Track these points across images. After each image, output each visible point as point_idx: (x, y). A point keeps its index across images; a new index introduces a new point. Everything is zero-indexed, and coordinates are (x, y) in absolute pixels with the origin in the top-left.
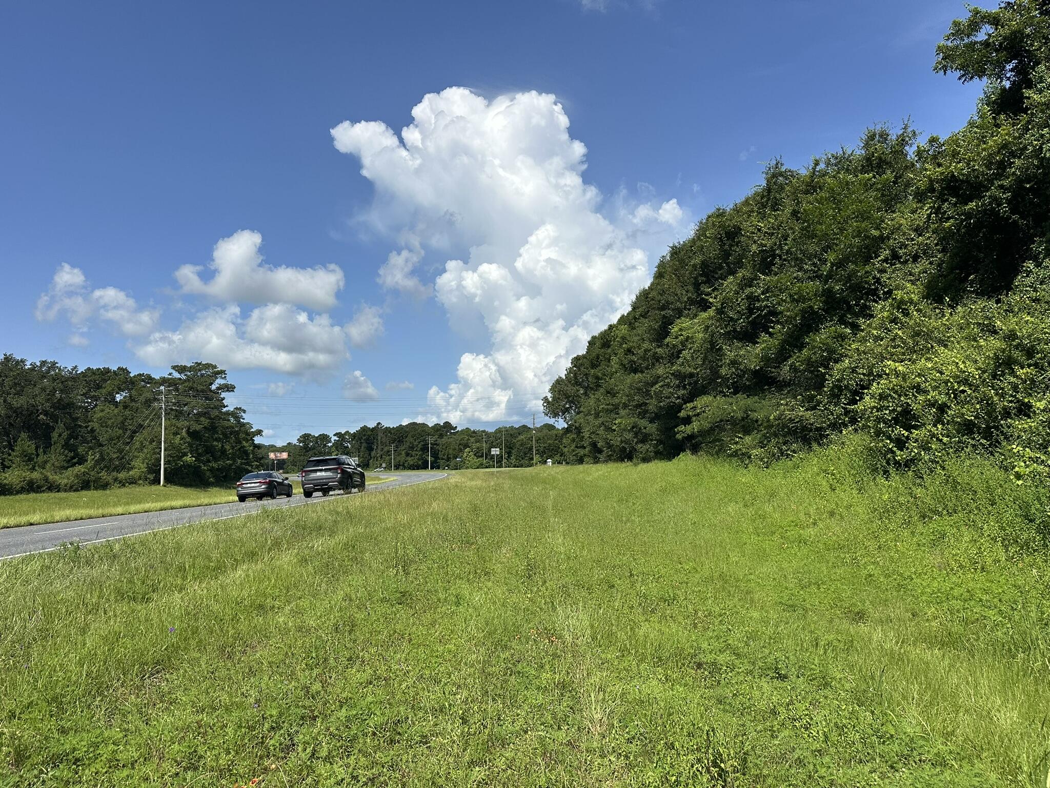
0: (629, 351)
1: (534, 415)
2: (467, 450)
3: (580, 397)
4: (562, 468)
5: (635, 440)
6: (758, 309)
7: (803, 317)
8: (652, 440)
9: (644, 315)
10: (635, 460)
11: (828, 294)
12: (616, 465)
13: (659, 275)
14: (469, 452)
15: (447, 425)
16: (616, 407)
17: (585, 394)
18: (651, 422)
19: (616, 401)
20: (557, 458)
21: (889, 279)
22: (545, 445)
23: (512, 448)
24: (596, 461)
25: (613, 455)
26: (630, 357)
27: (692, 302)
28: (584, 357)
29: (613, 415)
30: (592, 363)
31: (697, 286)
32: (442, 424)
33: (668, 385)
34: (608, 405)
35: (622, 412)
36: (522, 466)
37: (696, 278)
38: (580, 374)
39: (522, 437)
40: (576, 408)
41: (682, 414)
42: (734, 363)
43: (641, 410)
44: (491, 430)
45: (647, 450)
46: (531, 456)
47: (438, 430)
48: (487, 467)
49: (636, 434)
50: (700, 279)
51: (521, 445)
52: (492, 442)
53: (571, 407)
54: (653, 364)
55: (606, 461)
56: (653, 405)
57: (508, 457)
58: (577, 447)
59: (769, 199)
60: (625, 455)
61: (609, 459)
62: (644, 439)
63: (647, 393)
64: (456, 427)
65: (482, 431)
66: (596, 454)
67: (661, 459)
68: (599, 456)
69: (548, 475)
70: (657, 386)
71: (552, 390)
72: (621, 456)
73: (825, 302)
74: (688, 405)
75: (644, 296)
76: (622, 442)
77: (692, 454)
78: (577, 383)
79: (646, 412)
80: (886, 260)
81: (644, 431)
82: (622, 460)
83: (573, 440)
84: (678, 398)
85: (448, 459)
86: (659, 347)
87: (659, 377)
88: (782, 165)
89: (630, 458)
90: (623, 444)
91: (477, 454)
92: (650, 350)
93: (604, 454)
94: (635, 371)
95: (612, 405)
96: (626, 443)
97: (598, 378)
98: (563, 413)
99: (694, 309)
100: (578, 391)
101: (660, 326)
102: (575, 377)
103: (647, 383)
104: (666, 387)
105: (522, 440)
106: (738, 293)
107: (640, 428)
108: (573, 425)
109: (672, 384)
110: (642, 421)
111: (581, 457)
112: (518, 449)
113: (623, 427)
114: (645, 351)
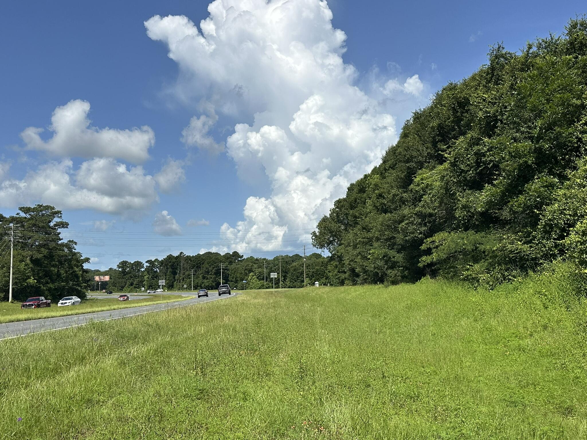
0: (380, 196)
1: (304, 246)
2: (252, 274)
3: (341, 232)
4: (327, 289)
5: (386, 266)
6: (485, 163)
7: (519, 169)
8: (399, 267)
9: (393, 167)
10: (386, 283)
11: (539, 151)
12: (371, 286)
13: (405, 135)
14: (253, 276)
15: (236, 254)
16: (370, 240)
17: (346, 230)
18: (398, 253)
19: (370, 235)
20: (323, 280)
22: (314, 270)
23: (287, 273)
24: (355, 283)
25: (368, 279)
26: (381, 200)
27: (430, 156)
28: (344, 200)
29: (368, 247)
30: (351, 205)
31: (435, 144)
32: (231, 253)
33: (412, 223)
34: (364, 238)
35: (376, 244)
36: (295, 287)
37: (434, 138)
38: (341, 214)
39: (295, 264)
40: (338, 241)
41: (423, 247)
42: (465, 207)
43: (391, 243)
44: (270, 258)
45: (396, 275)
46: (302, 279)
47: (228, 258)
48: (267, 288)
49: (386, 262)
50: (438, 138)
51: (295, 270)
52: (271, 268)
53: (334, 240)
54: (400, 206)
55: (362, 284)
56: (400, 238)
57: (284, 280)
58: (339, 272)
59: (493, 75)
60: (378, 278)
61: (365, 282)
62: (393, 266)
63: (396, 229)
64: (243, 256)
65: (263, 259)
66: (354, 277)
67: (407, 282)
68: (357, 279)
69: (316, 294)
70: (403, 224)
71: (319, 226)
72: (374, 279)
73: (536, 158)
74: (428, 239)
75: (392, 152)
76: (375, 268)
77: (432, 278)
78: (339, 221)
79: (394, 244)
81: (393, 259)
82: (375, 283)
83: (336, 267)
84: (420, 233)
85: (236, 282)
86: (405, 192)
87: (405, 217)
88: (503, 48)
89: (382, 281)
90: (376, 270)
91: (259, 278)
92: (398, 195)
93: (361, 278)
94: (386, 212)
95: (367, 238)
96: (379, 269)
97: (355, 217)
98: (328, 245)
99: (432, 162)
100: (340, 227)
101: (405, 176)
102: (338, 216)
103: (395, 222)
104: (410, 225)
105: (295, 266)
106: (468, 150)
107: (390, 257)
108: (336, 254)
109: (415, 222)
110: (391, 252)
111: (343, 280)
112: (292, 273)
113: (376, 256)
114: (394, 195)
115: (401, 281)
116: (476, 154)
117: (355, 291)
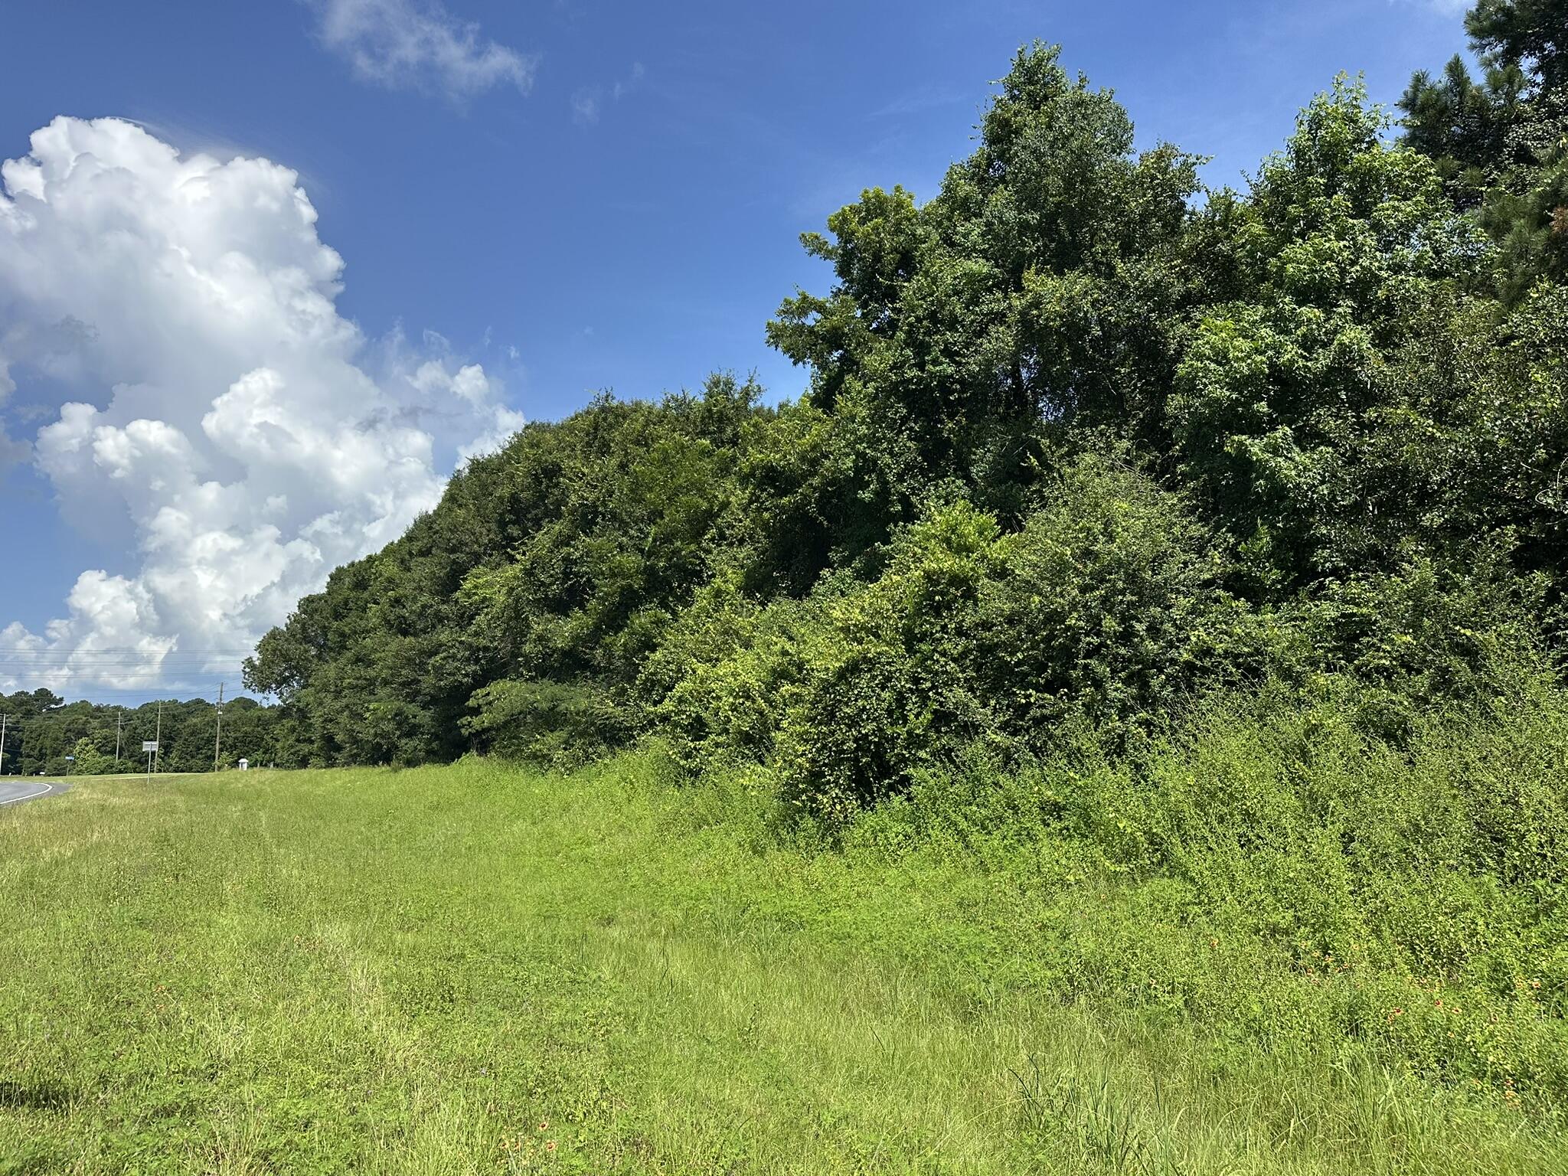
0: (397, 602)
2: (84, 740)
3: (310, 662)
4: (270, 774)
5: (398, 733)
6: (576, 575)
7: (622, 594)
8: (423, 734)
9: (425, 553)
10: (394, 763)
11: (650, 572)
12: (365, 770)
13: (452, 498)
14: (87, 745)
15: (44, 695)
16: (371, 682)
17: (319, 657)
18: (423, 708)
19: (371, 673)
20: (258, 755)
21: (713, 561)
22: (238, 734)
23: (173, 739)
24: (331, 763)
25: (359, 755)
26: (398, 610)
27: (495, 546)
28: (320, 598)
29: (364, 695)
30: (335, 611)
31: (503, 525)
32: (33, 693)
33: (454, 657)
34: (358, 679)
35: (382, 692)
36: (190, 770)
37: (501, 515)
38: (313, 625)
39: (195, 720)
40: (301, 678)
41: (472, 703)
42: (540, 638)
43: (410, 690)
44: (133, 705)
45: (416, 748)
46: (210, 753)
47: (22, 704)
48: (120, 772)
49: (400, 724)
50: (508, 517)
51: (192, 734)
52: (136, 728)
53: (292, 676)
54: (434, 626)
55: (347, 764)
56: (428, 683)
57: (165, 754)
58: (298, 740)
59: (595, 438)
60: (380, 754)
61: (353, 760)
62: (412, 732)
63: (422, 667)
64: (61, 699)
65: (115, 707)
66: (330, 752)
67: (434, 762)
68: (336, 755)
69: (246, 786)
70: (438, 658)
71: (261, 648)
72: (372, 756)
73: (646, 581)
74: (479, 691)
75: (426, 524)
76: (376, 735)
77: (480, 755)
78: (307, 640)
79: (418, 692)
80: (712, 540)
81: (413, 721)
82: (373, 761)
83: (293, 730)
84: (467, 675)
85: (42, 756)
86: (444, 602)
87: (441, 646)
88: (613, 398)
89: (387, 760)
90: (378, 739)
91: (103, 749)
92: (432, 606)
93: (346, 752)
94: (405, 633)
95: (365, 679)
96: (383, 737)
97: (343, 635)
98: (279, 684)
99: (496, 557)
100: (306, 651)
101: (447, 574)
102: (304, 629)
103: (422, 652)
104: (450, 661)
105: (195, 725)
106: (552, 552)
107: (407, 717)
108: (294, 706)
109: (459, 656)
110: (410, 706)
111: (305, 756)
112: (186, 740)
113: (380, 714)
114: (424, 607)
115: (425, 761)
116: (564, 559)
117: (334, 779)
